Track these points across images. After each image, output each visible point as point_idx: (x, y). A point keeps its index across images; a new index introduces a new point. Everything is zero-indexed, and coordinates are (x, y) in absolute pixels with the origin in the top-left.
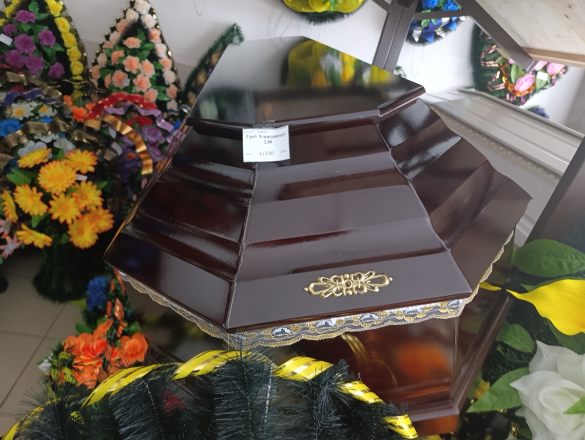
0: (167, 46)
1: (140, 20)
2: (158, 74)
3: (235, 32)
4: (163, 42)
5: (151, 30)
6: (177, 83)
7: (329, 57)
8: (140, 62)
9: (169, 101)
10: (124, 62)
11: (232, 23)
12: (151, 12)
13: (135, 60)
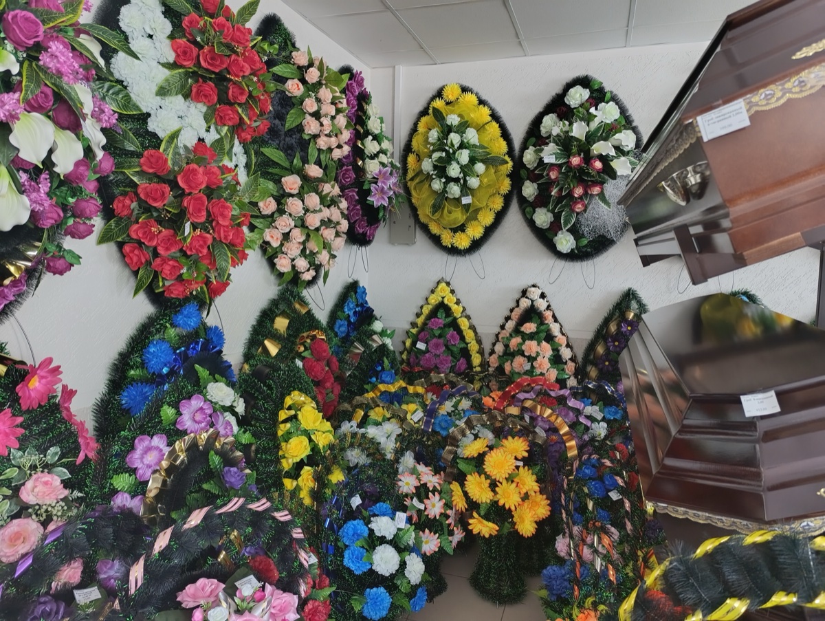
0: (560, 324)
1: (532, 305)
2: (556, 353)
3: (631, 296)
4: (556, 320)
5: (544, 313)
6: (573, 359)
8: (538, 344)
9: (569, 378)
10: (524, 347)
11: (626, 288)
12: (543, 296)
13: (534, 343)
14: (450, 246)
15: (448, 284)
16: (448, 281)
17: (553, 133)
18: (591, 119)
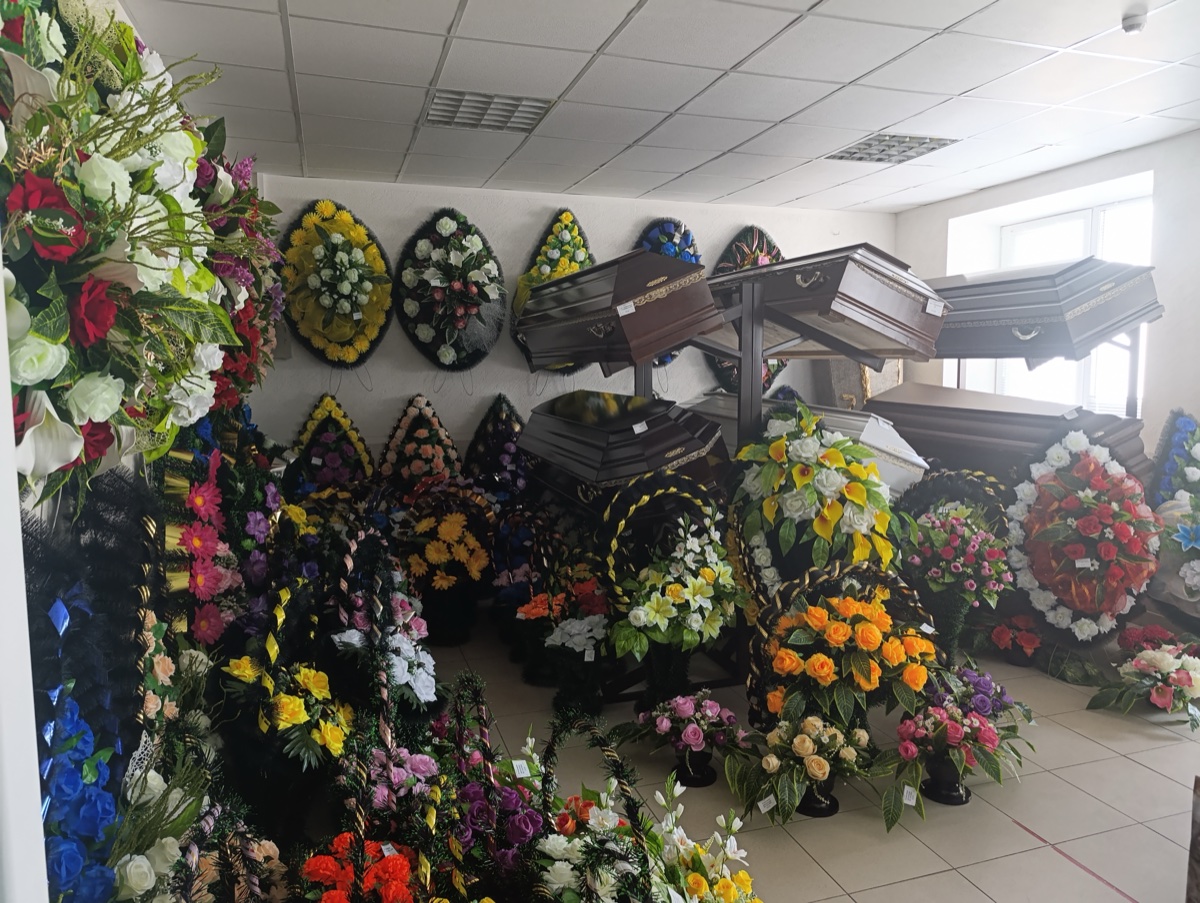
0: (445, 429)
1: (420, 413)
2: (446, 454)
3: (501, 401)
5: (431, 419)
6: (458, 459)
7: (592, 399)
8: (432, 448)
9: (458, 476)
10: (420, 451)
11: (497, 393)
12: (428, 404)
13: (428, 447)
14: (337, 360)
15: (333, 398)
16: (333, 394)
17: (430, 258)
18: (463, 249)
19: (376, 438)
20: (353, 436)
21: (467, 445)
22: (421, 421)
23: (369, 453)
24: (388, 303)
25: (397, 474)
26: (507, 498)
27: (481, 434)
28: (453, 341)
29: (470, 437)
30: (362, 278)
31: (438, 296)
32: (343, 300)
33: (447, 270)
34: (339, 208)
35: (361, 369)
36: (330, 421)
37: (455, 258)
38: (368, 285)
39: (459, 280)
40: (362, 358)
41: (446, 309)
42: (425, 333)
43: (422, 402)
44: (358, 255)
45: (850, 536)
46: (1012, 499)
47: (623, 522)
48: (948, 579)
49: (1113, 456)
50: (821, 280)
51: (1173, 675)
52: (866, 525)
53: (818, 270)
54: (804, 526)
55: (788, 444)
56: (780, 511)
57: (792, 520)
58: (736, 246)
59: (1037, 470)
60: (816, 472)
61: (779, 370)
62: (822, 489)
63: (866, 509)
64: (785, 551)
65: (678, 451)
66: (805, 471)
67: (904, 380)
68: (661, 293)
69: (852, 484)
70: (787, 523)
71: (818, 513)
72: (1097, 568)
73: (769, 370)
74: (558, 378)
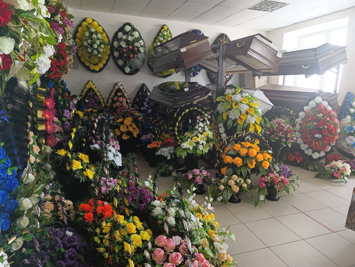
0: (126, 93)
1: (119, 88)
2: (127, 101)
3: (144, 85)
5: (122, 90)
6: (130, 103)
10: (119, 99)
11: (143, 83)
12: (121, 85)
13: (122, 98)
14: (93, 70)
15: (92, 82)
16: (92, 81)
17: (122, 38)
18: (133, 36)
19: (105, 95)
20: (98, 94)
21: (133, 99)
22: (119, 90)
23: (103, 99)
24: (109, 52)
25: (112, 106)
26: (145, 115)
27: (137, 96)
28: (129, 65)
29: (134, 96)
30: (101, 43)
31: (125, 50)
32: (95, 50)
33: (128, 42)
34: (93, 20)
35: (100, 73)
36: (91, 89)
37: (130, 38)
38: (103, 46)
39: (131, 46)
40: (101, 70)
41: (127, 55)
42: (121, 62)
43: (119, 84)
44: (100, 36)
45: (249, 124)
46: (298, 117)
47: (180, 117)
48: (277, 138)
49: (329, 104)
50: (245, 45)
51: (341, 168)
52: (254, 121)
53: (244, 42)
54: (235, 121)
55: (232, 96)
56: (228, 116)
57: (231, 119)
58: (218, 39)
59: (306, 108)
60: (240, 104)
61: (229, 80)
62: (241, 110)
63: (254, 116)
64: (229, 128)
65: (198, 97)
66: (236, 104)
67: (267, 83)
68: (195, 45)
69: (250, 108)
70: (230, 120)
71: (239, 117)
72: (321, 137)
73: (226, 79)
74: (162, 79)
